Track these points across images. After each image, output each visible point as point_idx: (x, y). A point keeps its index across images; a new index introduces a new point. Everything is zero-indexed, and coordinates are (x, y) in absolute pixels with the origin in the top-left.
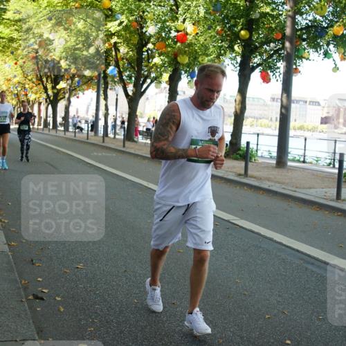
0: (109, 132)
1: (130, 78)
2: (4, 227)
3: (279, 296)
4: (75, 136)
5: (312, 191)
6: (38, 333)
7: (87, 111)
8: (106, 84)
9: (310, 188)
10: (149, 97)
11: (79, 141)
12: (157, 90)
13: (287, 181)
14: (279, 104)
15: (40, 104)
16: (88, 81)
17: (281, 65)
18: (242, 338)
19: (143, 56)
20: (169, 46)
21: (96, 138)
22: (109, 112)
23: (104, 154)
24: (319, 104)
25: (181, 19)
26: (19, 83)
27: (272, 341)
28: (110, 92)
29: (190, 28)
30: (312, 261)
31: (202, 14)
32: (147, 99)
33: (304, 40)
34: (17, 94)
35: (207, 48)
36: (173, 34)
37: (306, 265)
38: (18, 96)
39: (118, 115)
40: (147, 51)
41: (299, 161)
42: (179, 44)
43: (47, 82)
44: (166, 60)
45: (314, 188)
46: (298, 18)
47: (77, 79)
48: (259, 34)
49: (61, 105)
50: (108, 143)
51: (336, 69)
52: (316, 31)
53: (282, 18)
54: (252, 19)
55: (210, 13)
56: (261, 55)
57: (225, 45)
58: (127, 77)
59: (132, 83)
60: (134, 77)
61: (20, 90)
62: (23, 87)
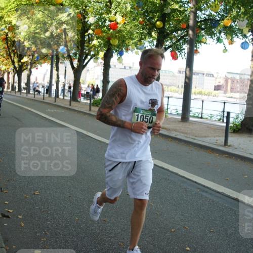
0: (59, 95)
1: (76, 56)
3: (182, 215)
4: (34, 97)
5: (207, 139)
6: (5, 243)
7: (44, 79)
8: (58, 59)
9: (206, 137)
10: (89, 69)
11: (37, 100)
12: (95, 64)
13: (189, 132)
14: (184, 75)
15: (9, 73)
16: (44, 57)
17: (186, 47)
18: (154, 246)
19: (85, 39)
20: (104, 32)
21: (50, 98)
22: (60, 79)
23: (55, 110)
24: (213, 76)
25: (113, 12)
27: (176, 248)
28: (60, 65)
29: (119, 19)
30: (206, 189)
31: (129, 9)
32: (88, 70)
33: (203, 29)
35: (132, 34)
36: (108, 23)
37: (201, 193)
39: (66, 82)
40: (88, 35)
41: (198, 117)
42: (111, 31)
43: (14, 57)
44: (102, 42)
45: (208, 137)
46: (199, 13)
48: (170, 25)
49: (25, 74)
50: (58, 103)
51: (225, 50)
52: (211, 23)
53: (187, 13)
54: (165, 13)
55: (135, 9)
56: (171, 39)
57: (145, 32)
58: (73, 54)
59: (77, 59)
60: (78, 54)
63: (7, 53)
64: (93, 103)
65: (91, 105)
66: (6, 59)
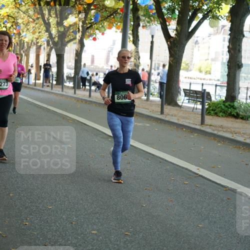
1: (173, 12)
4: (90, 96)
7: (108, 60)
8: (137, 20)
10: (200, 40)
11: (95, 102)
12: (211, 30)
15: (39, 48)
16: (110, 15)
26: (8, 16)
28: (141, 31)
32: (197, 42)
43: (50, 15)
47: (93, 12)
58: (168, 9)
59: (175, 19)
60: (178, 10)
61: (10, 28)
62: (14, 22)
64: (207, 109)
65: (204, 113)
66: (33, 19)
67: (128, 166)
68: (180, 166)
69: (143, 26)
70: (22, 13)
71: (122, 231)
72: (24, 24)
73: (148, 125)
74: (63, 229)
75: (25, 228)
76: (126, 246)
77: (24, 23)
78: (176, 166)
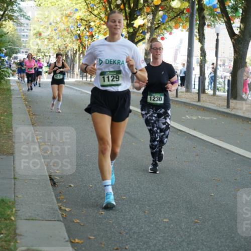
0: (206, 87)
2: (64, 218)
8: (202, 20)
16: (176, 16)
21: (188, 94)
22: (207, 58)
23: (200, 117)
26: (81, 19)
28: (207, 31)
34: (79, 36)
38: (80, 39)
39: (219, 63)
47: (161, 13)
50: (206, 102)
58: (232, 8)
59: (239, 17)
60: (241, 8)
61: (83, 30)
62: (87, 25)
63: (106, 10)
66: (104, 22)
67: (197, 158)
68: (246, 157)
69: (208, 25)
70: (94, 16)
71: (191, 219)
72: (96, 27)
73: (215, 119)
74: (136, 217)
75: (101, 217)
76: (196, 233)
77: (96, 25)
78: (242, 157)
